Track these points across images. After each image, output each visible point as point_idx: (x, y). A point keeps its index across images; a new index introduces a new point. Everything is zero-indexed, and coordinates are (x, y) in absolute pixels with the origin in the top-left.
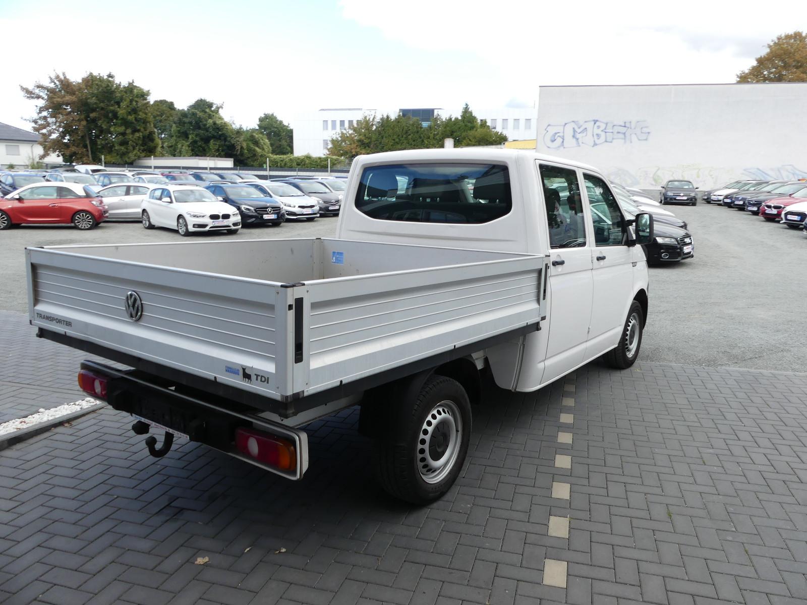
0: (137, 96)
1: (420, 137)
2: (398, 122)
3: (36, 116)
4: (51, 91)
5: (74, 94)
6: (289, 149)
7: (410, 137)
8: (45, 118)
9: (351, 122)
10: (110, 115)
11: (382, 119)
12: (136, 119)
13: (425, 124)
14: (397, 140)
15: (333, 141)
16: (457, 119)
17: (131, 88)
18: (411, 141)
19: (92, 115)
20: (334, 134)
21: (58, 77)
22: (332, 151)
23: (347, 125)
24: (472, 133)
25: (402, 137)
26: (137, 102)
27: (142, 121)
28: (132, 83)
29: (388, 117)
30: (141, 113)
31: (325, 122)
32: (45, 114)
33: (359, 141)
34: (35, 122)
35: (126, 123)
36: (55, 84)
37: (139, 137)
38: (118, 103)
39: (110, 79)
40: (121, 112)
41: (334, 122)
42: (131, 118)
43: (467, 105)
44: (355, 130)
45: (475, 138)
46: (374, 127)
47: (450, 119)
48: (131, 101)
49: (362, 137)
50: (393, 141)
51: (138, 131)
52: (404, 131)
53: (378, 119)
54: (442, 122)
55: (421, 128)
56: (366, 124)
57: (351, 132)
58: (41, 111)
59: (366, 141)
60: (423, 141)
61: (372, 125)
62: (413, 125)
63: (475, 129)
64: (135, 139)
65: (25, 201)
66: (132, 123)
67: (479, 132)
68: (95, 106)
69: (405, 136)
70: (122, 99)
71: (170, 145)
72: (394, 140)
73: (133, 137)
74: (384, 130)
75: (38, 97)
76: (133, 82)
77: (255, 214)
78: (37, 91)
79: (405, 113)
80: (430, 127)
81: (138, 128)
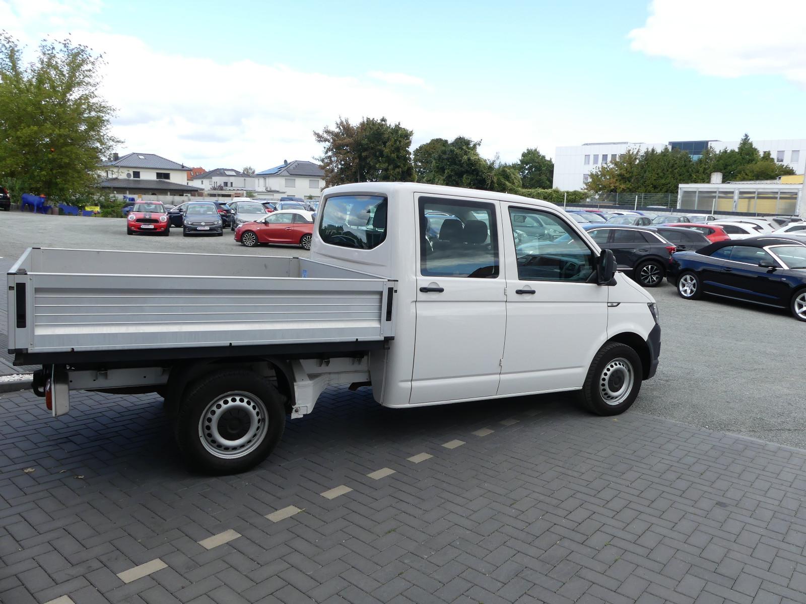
0: (401, 136)
1: (688, 171)
2: (664, 156)
3: (323, 156)
4: (336, 135)
5: (352, 137)
6: (548, 183)
7: (676, 171)
8: (330, 157)
9: (614, 156)
10: (378, 153)
11: (647, 153)
12: (398, 157)
13: (695, 158)
14: (661, 174)
15: (592, 175)
16: (732, 151)
17: (397, 128)
18: (677, 175)
19: (364, 154)
20: (593, 168)
21: (342, 123)
22: (590, 186)
23: (609, 159)
24: (749, 166)
25: (668, 170)
26: (400, 142)
27: (403, 158)
28: (398, 126)
29: (653, 150)
30: (402, 151)
31: (587, 156)
32: (330, 154)
33: (620, 175)
34: (323, 160)
35: (389, 161)
36: (340, 129)
37: (399, 172)
38: (385, 143)
39: (383, 123)
40: (386, 151)
41: (596, 157)
42: (394, 156)
43: (746, 135)
44: (616, 164)
45: (753, 172)
46: (637, 161)
47: (725, 152)
48: (396, 141)
49: (624, 172)
50: (657, 176)
51: (399, 167)
52: (670, 165)
53: (642, 153)
54: (715, 155)
55: (690, 161)
56: (629, 158)
57: (612, 166)
58: (326, 153)
59: (627, 175)
60: (691, 175)
61: (636, 159)
62: (681, 158)
63: (754, 162)
64: (395, 174)
65: (270, 225)
66: (394, 160)
67: (757, 167)
68: (366, 146)
69: (670, 170)
70: (388, 139)
71: (429, 179)
72: (658, 174)
73: (393, 172)
74: (647, 164)
75: (326, 140)
76: (399, 124)
78: (325, 135)
79: (675, 145)
80: (700, 161)
81: (399, 164)
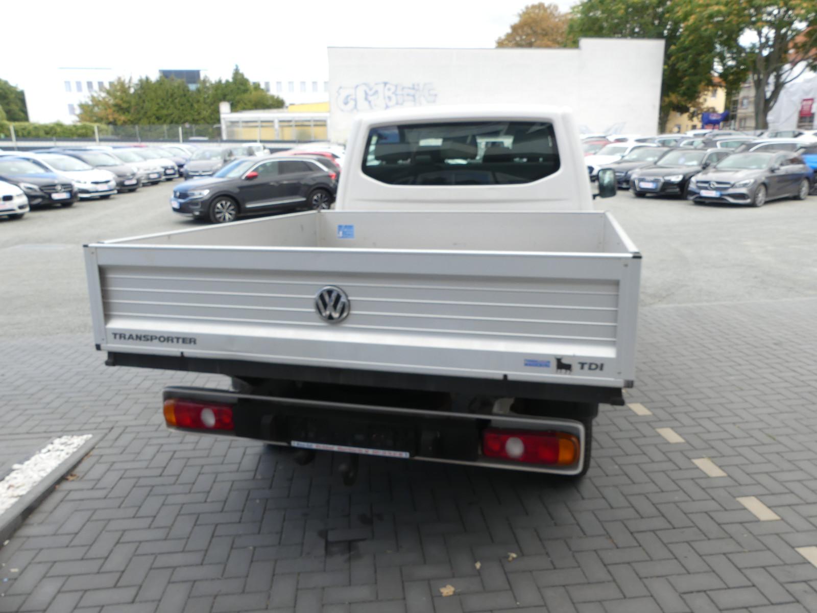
1: (188, 101)
2: (161, 84)
6: (22, 115)
7: (177, 101)
9: (101, 84)
11: (141, 81)
13: (192, 87)
14: (162, 105)
15: (82, 106)
16: (227, 82)
18: (178, 106)
20: (82, 97)
22: (82, 117)
23: (96, 87)
24: (246, 96)
25: (168, 100)
29: (147, 79)
31: (68, 83)
33: (116, 105)
41: (79, 84)
43: (237, 66)
44: (108, 93)
45: (250, 101)
46: (132, 91)
47: (220, 81)
49: (118, 101)
50: (157, 106)
52: (169, 95)
53: (135, 81)
54: (212, 84)
55: (188, 91)
56: (119, 88)
57: (103, 95)
59: (125, 106)
60: (192, 105)
61: (129, 87)
62: (179, 87)
63: (249, 92)
67: (254, 95)
69: (170, 100)
72: (158, 104)
74: (144, 93)
77: (40, 193)
79: (166, 74)
80: (198, 91)
